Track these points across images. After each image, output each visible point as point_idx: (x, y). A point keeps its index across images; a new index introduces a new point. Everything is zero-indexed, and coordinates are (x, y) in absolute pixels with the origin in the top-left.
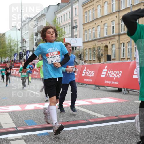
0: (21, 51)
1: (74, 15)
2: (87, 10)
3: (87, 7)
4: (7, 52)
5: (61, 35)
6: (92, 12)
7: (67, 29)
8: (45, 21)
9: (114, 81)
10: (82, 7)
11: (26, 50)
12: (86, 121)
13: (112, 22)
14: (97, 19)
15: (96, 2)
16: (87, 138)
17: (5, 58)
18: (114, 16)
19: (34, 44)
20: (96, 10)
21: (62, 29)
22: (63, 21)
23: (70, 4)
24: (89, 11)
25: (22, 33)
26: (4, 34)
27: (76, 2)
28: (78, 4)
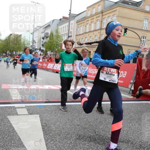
0: (31, 48)
1: (70, 28)
2: (80, 26)
3: (80, 24)
4: (21, 48)
5: (60, 41)
6: (83, 28)
7: (65, 38)
8: (50, 30)
9: (92, 75)
10: (76, 23)
11: (35, 48)
12: (70, 100)
13: (95, 36)
14: (86, 33)
15: (86, 21)
16: (70, 111)
17: (20, 52)
18: (98, 32)
19: (41, 45)
20: (86, 26)
21: (61, 37)
22: (62, 31)
23: (68, 20)
24: (81, 26)
25: (33, 36)
26: (21, 35)
27: (73, 19)
28: (74, 21)
